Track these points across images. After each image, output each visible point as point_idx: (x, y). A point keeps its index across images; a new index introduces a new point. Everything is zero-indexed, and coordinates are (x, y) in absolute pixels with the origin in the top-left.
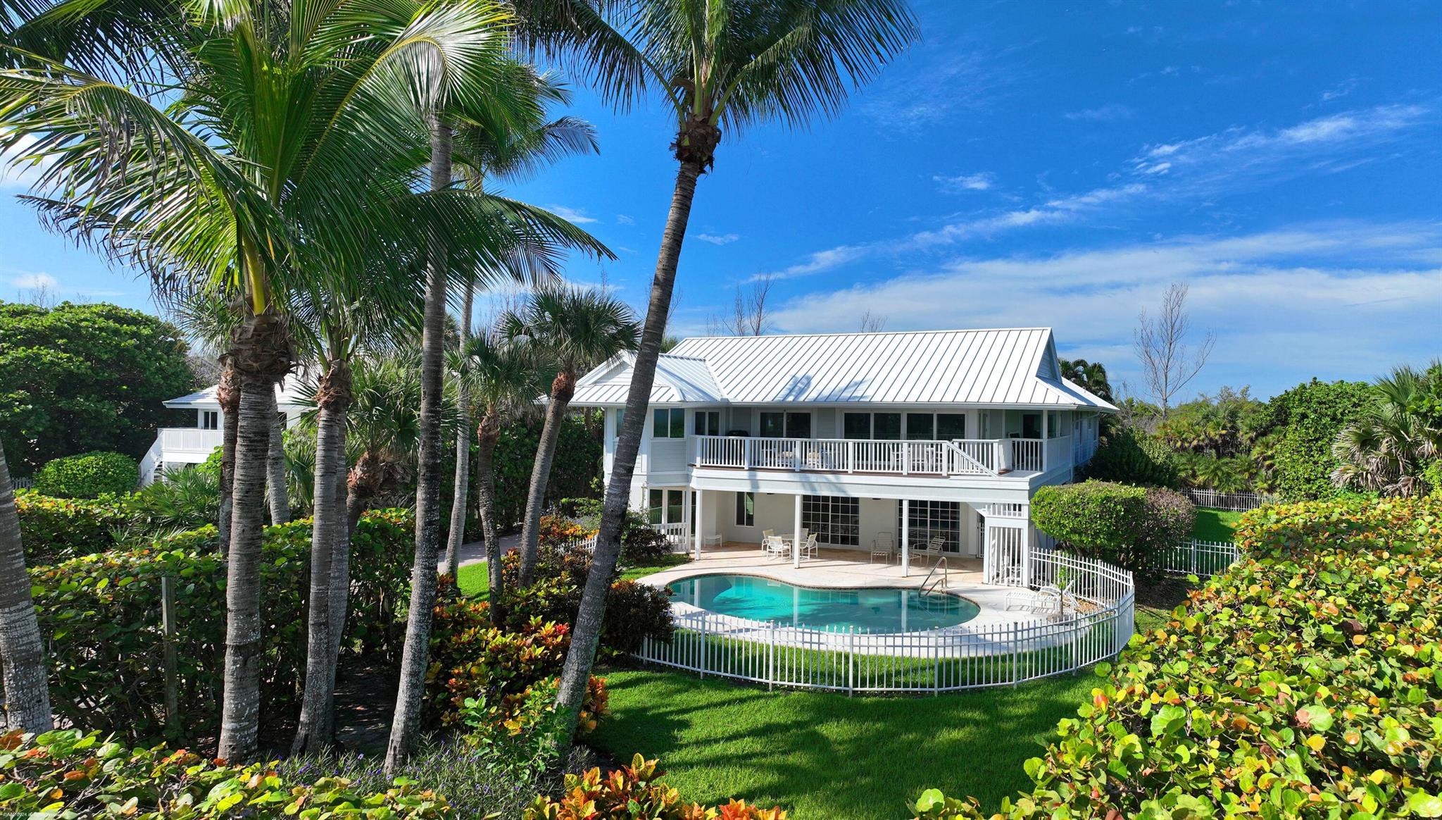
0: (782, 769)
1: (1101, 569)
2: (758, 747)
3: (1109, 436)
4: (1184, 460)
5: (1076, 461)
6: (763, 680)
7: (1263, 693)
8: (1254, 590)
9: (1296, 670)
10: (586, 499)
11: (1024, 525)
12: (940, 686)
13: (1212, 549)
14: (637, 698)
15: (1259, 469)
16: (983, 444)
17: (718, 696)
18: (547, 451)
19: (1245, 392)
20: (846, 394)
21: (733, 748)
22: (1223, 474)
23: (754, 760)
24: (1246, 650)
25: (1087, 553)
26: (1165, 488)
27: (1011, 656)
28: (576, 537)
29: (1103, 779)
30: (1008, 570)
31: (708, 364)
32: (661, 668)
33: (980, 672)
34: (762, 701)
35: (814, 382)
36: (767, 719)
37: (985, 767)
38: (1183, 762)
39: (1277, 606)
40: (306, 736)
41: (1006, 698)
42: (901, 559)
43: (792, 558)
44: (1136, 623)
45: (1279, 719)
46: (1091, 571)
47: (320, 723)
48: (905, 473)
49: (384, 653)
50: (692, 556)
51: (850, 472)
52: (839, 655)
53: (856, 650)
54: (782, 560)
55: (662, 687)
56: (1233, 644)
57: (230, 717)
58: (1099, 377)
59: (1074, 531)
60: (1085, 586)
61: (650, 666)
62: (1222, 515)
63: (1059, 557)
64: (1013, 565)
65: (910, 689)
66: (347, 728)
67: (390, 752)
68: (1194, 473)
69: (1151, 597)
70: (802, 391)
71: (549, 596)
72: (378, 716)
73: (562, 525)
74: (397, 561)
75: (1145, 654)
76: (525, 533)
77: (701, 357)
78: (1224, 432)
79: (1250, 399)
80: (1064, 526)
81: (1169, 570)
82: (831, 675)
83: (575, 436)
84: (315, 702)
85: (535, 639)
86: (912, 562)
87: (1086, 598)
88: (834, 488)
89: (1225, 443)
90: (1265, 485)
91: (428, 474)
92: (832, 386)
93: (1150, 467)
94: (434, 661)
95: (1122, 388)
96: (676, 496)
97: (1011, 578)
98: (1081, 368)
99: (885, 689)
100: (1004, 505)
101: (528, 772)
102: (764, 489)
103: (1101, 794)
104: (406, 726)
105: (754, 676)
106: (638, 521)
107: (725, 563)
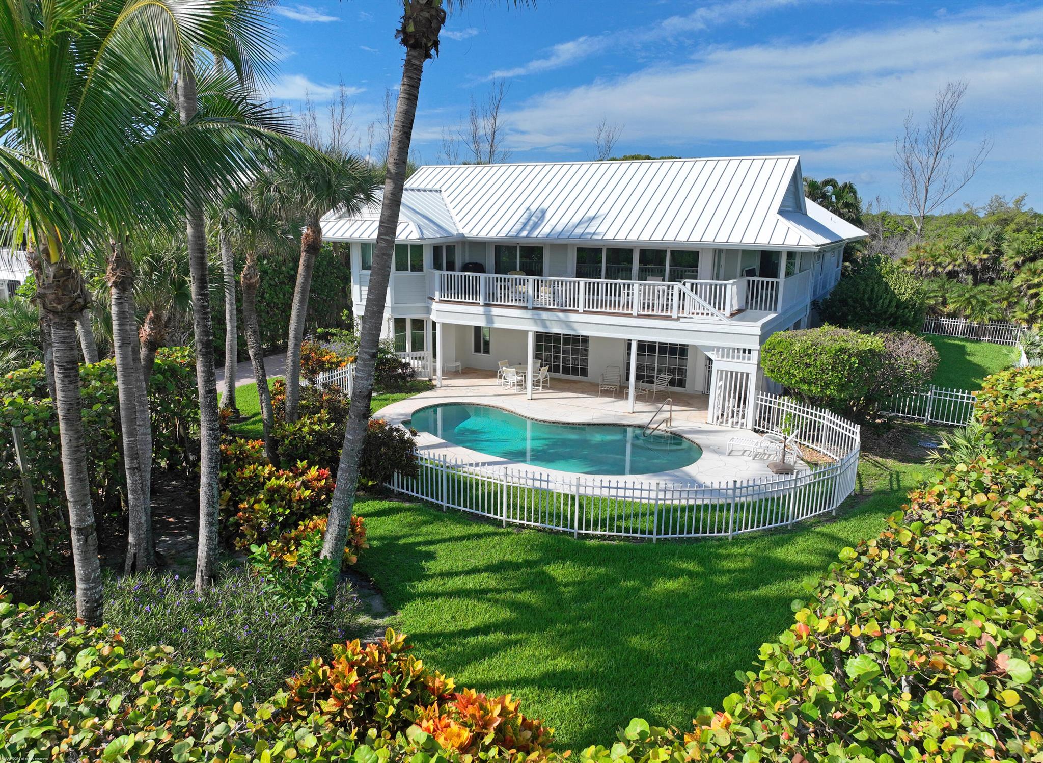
0: (515, 606)
1: (827, 419)
2: (493, 584)
3: (854, 262)
4: (935, 286)
5: (814, 294)
6: (498, 517)
7: (965, 633)
8: (980, 499)
9: (1007, 601)
10: (338, 330)
11: (753, 370)
12: (659, 533)
13: (951, 396)
14: (390, 527)
15: (1020, 298)
16: (716, 286)
17: (459, 530)
18: (302, 301)
19: (1019, 202)
20: (579, 231)
21: (471, 582)
22: (978, 301)
23: (489, 595)
24: (958, 574)
25: (815, 402)
26: (907, 333)
27: (729, 505)
28: (332, 363)
29: (794, 721)
30: (733, 412)
31: (444, 194)
32: (410, 499)
33: (698, 521)
34: (497, 538)
35: (548, 215)
36: (501, 557)
37: (696, 622)
38: (873, 710)
39: (1001, 519)
40: (135, 554)
41: (720, 551)
42: (627, 394)
43: (526, 388)
44: (858, 475)
45: (977, 664)
46: (817, 419)
47: (144, 545)
48: (635, 314)
49: (184, 469)
50: (434, 382)
51: (581, 309)
52: (566, 496)
53: (582, 490)
54: (516, 390)
55: (410, 518)
56: (946, 565)
57: (81, 580)
58: (849, 198)
59: (803, 380)
60: (810, 433)
61: (401, 497)
62: (970, 347)
63: (786, 403)
64: (739, 406)
65: (630, 535)
66: (163, 538)
67: (198, 574)
68: (945, 299)
69: (879, 445)
70: (535, 226)
71: (312, 432)
72: (186, 528)
73: (319, 352)
74: (186, 396)
75: (854, 572)
76: (290, 353)
77: (437, 187)
78: (985, 256)
79: (1024, 209)
80: (794, 375)
81: (901, 415)
82: (558, 516)
83: (325, 263)
84: (138, 529)
85: (303, 482)
86: (638, 398)
87: (810, 445)
88: (564, 326)
89: (985, 268)
90: (1026, 316)
91: (204, 350)
92: (565, 220)
93: (894, 304)
94: (224, 490)
95: (875, 203)
96: (418, 324)
97: (735, 419)
98: (830, 188)
99: (607, 533)
100: (734, 349)
101: (305, 605)
102: (498, 324)
103: (791, 735)
104: (208, 556)
105: (489, 512)
106: (385, 352)
107: (464, 391)
